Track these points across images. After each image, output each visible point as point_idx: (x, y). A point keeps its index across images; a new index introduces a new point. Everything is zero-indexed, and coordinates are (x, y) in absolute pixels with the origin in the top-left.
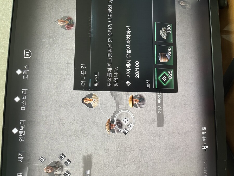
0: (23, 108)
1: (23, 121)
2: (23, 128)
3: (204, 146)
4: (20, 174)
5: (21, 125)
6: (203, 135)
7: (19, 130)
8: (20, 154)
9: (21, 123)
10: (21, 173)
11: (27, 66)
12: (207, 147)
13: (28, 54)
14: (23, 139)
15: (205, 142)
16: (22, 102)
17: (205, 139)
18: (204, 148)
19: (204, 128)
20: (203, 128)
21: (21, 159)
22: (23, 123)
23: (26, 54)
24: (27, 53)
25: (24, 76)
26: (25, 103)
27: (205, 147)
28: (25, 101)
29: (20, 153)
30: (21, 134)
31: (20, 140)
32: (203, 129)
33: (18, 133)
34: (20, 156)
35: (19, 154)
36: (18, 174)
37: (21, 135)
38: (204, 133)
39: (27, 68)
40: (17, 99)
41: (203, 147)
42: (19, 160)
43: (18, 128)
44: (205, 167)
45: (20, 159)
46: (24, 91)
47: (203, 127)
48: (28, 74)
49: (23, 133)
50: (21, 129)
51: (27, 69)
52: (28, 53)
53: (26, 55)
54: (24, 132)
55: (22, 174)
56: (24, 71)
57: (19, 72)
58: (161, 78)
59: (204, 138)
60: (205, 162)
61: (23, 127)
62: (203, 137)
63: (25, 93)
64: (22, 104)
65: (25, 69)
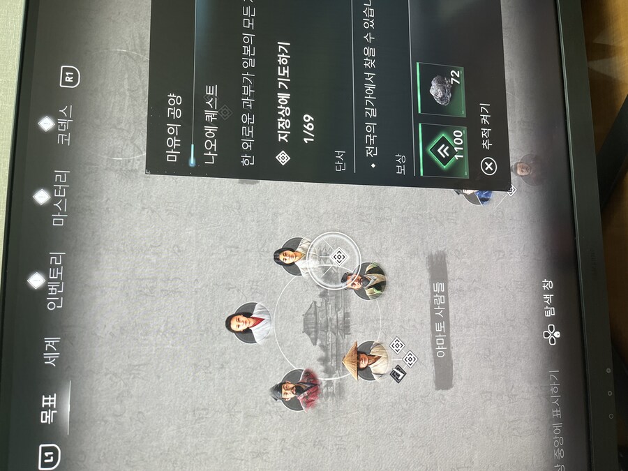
0: (58, 220)
1: (58, 256)
2: (59, 275)
3: (550, 332)
4: (50, 398)
5: (54, 266)
6: (547, 302)
7: (48, 279)
8: (51, 344)
9: (53, 260)
10: (52, 396)
11: (69, 108)
12: (558, 333)
13: (70, 79)
14: (58, 303)
15: (552, 320)
16: (56, 205)
17: (550, 312)
18: (550, 337)
19: (549, 285)
20: (546, 283)
21: (52, 359)
22: (58, 261)
23: (64, 76)
24: (67, 74)
25: (60, 136)
26: (63, 208)
27: (553, 335)
28: (63, 202)
29: (50, 342)
30: (52, 289)
31: (51, 306)
32: (544, 286)
33: (44, 288)
34: (50, 350)
35: (48, 343)
36: (44, 398)
37: (52, 293)
38: (548, 298)
39: (68, 114)
41: (547, 335)
42: (47, 360)
43: (46, 274)
44: (554, 386)
45: (50, 357)
46: (60, 175)
47: (545, 281)
48: (72, 129)
49: (59, 288)
50: (54, 277)
51: (68, 118)
52: (70, 76)
53: (66, 80)
54: (61, 285)
55: (55, 398)
56: (62, 122)
57: (46, 124)
58: (435, 150)
59: (548, 310)
60: (553, 373)
61: (60, 271)
62: (547, 308)
63: (63, 179)
64: (56, 211)
65: (62, 116)
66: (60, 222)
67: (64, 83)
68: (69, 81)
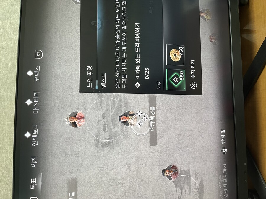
0: (35, 111)
1: (36, 125)
2: (36, 133)
3: (223, 150)
4: (34, 180)
5: (34, 129)
6: (222, 138)
7: (32, 134)
8: (34, 159)
9: (34, 127)
10: (35, 179)
11: (38, 67)
12: (226, 150)
13: (38, 55)
14: (36, 143)
15: (224, 145)
16: (35, 105)
17: (224, 142)
18: (223, 152)
19: (223, 131)
20: (222, 131)
21: (34, 165)
22: (36, 127)
23: (36, 54)
24: (38, 53)
25: (36, 78)
26: (37, 107)
27: (224, 150)
28: (37, 104)
29: (33, 158)
30: (34, 138)
31: (34, 144)
33: (31, 138)
34: (34, 161)
36: (32, 180)
37: (34, 140)
38: (223, 136)
39: (38, 69)
40: (29, 102)
41: (222, 151)
42: (33, 165)
43: (31, 133)
44: (224, 170)
46: (36, 93)
47: (222, 130)
48: (40, 75)
49: (36, 138)
50: (34, 133)
51: (38, 71)
52: (39, 54)
53: (37, 56)
54: (37, 136)
55: (36, 180)
56: (36, 72)
57: (30, 73)
59: (223, 141)
60: (224, 165)
61: (36, 131)
62: (222, 140)
63: (37, 95)
64: (35, 107)
65: (36, 70)
66: (36, 112)
67: (36, 57)
68: (38, 56)
